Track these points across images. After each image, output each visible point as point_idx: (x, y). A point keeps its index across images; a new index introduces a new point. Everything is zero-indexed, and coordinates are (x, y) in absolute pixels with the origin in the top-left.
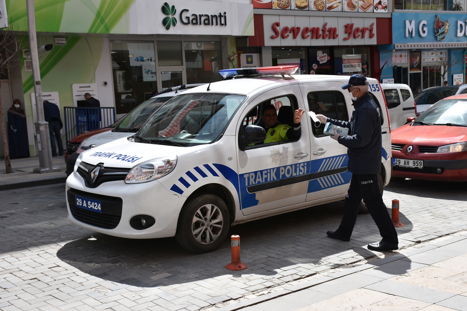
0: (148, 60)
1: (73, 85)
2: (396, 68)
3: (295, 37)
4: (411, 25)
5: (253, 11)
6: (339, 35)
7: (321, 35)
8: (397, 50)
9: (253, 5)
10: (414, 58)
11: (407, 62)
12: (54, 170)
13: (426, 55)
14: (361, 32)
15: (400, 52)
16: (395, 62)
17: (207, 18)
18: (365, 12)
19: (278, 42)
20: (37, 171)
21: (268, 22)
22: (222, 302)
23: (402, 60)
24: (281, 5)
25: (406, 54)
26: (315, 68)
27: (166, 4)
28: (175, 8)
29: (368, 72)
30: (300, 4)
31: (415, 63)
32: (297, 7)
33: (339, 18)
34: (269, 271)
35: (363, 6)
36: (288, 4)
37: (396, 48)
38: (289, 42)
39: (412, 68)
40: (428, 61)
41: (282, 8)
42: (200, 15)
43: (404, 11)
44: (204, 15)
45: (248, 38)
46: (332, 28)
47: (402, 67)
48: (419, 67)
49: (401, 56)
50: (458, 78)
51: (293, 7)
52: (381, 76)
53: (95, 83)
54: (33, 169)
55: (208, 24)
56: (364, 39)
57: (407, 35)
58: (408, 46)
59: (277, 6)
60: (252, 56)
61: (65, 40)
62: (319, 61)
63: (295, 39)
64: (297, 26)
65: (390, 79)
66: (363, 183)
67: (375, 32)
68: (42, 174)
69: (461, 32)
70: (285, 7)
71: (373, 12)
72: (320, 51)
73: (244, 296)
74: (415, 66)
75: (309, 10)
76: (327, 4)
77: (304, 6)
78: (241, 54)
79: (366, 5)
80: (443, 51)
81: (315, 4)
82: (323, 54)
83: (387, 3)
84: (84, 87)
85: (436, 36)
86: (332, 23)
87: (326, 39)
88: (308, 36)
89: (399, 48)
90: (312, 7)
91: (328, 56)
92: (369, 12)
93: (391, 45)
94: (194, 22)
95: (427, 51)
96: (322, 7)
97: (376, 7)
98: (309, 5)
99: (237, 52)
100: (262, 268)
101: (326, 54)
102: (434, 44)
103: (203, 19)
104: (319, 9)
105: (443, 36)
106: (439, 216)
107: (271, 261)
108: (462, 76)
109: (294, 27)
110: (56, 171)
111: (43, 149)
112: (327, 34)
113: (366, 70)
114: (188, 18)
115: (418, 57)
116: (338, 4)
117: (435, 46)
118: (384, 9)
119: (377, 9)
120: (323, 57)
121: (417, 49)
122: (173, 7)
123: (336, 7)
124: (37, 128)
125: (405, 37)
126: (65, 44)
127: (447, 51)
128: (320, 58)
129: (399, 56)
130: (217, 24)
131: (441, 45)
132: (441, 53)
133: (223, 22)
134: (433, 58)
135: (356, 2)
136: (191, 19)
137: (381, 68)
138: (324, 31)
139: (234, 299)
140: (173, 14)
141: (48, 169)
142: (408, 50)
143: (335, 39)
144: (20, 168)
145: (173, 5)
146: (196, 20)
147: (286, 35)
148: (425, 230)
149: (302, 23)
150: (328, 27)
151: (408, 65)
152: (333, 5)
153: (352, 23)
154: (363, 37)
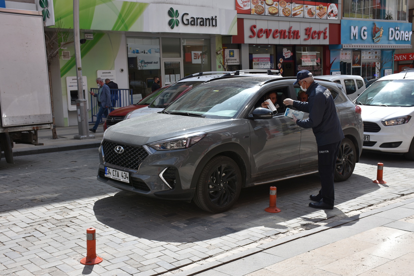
0: (142, 52)
1: (98, 71)
2: (342, 63)
3: (267, 37)
4: (355, 30)
5: (237, 16)
6: (301, 36)
7: (287, 35)
8: (344, 49)
9: (236, 11)
10: (356, 56)
11: (350, 59)
12: (90, 137)
13: (365, 54)
14: (317, 34)
15: (346, 50)
16: (342, 59)
17: (202, 20)
18: (321, 19)
19: (255, 41)
20: (77, 138)
21: (247, 25)
22: (274, 235)
23: (347, 57)
24: (257, 11)
25: (350, 52)
26: (281, 62)
27: (171, 9)
28: (178, 12)
29: (321, 66)
30: (272, 11)
31: (356, 59)
32: (270, 13)
33: (301, 23)
34: (299, 214)
35: (319, 14)
36: (263, 11)
37: (343, 47)
38: (263, 40)
39: (354, 63)
40: (366, 59)
41: (259, 14)
42: (197, 18)
43: (350, 19)
44: (200, 18)
45: (232, 37)
46: (296, 30)
47: (346, 63)
48: (359, 63)
49: (346, 54)
50: (388, 72)
51: (267, 13)
52: (331, 69)
53: (114, 69)
54: (74, 136)
55: (203, 25)
56: (319, 40)
57: (352, 38)
58: (352, 46)
59: (255, 12)
60: (233, 51)
61: (92, 36)
62: (284, 56)
63: (267, 39)
64: (269, 28)
65: (338, 72)
66: (320, 152)
67: (328, 34)
68: (82, 140)
69: (392, 36)
70: (260, 13)
71: (327, 19)
72: (285, 48)
73: (289, 231)
74: (356, 62)
75: (278, 16)
76: (292, 12)
77: (275, 13)
78: (225, 49)
79: (322, 13)
80: (377, 51)
81: (284, 11)
82: (288, 51)
83: (337, 12)
84: (106, 73)
85: (374, 39)
86: (295, 27)
87: (291, 39)
88: (278, 36)
89: (346, 48)
90: (281, 13)
91: (291, 52)
92: (324, 18)
93: (340, 45)
94: (192, 23)
95: (366, 51)
96: (289, 14)
97: (329, 15)
98: (278, 12)
99: (222, 47)
100: (293, 212)
101: (290, 51)
102: (372, 45)
103: (199, 21)
104: (286, 16)
105: (378, 39)
106: (410, 177)
107: (298, 207)
108: (391, 71)
109: (267, 29)
110: (91, 138)
111: (82, 121)
112: (292, 35)
113: (319, 64)
114: (188, 20)
115: (359, 55)
116: (301, 12)
117: (372, 47)
118: (335, 16)
119: (330, 17)
120: (287, 53)
121: (359, 49)
122: (177, 11)
123: (299, 14)
124: (78, 104)
125: (350, 39)
126: (92, 39)
127: (380, 51)
128: (285, 54)
129: (345, 54)
130: (210, 26)
131: (377, 47)
132: (376, 53)
133: (214, 24)
134: (370, 57)
135: (314, 11)
136: (190, 21)
137: (331, 63)
138: (289, 32)
139: (283, 233)
140: (176, 17)
141: (86, 136)
142: (351, 49)
143: (298, 39)
144: (62, 135)
145: (177, 9)
146: (193, 22)
147: (261, 35)
148: (404, 187)
149: (273, 26)
150: (292, 30)
151: (351, 61)
152: (297, 13)
153: (311, 27)
154: (319, 38)
